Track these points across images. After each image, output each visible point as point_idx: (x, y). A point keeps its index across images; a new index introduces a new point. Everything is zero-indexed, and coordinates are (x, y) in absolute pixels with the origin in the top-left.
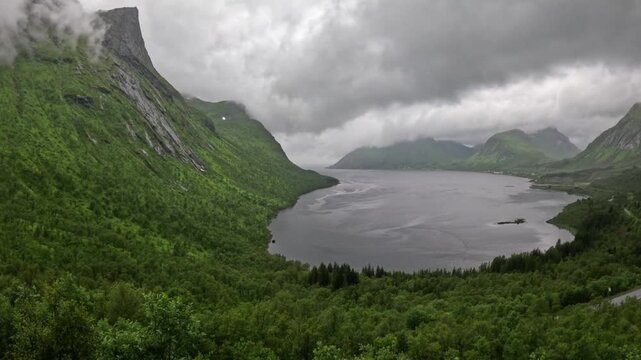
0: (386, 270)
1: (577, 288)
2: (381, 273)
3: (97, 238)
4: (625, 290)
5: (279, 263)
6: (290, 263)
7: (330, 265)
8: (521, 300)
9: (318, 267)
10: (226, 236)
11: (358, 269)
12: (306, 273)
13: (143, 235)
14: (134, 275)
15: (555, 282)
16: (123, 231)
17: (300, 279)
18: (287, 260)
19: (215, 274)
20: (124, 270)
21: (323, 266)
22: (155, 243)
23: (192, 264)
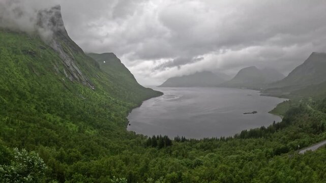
0: (187, 138)
1: (282, 146)
2: (184, 140)
3: (39, 124)
4: (307, 146)
5: (132, 135)
6: (138, 135)
7: (158, 136)
8: (254, 153)
9: (151, 137)
10: (105, 122)
11: (172, 138)
12: (145, 140)
13: (62, 122)
14: (57, 143)
15: (272, 143)
16: (52, 120)
17: (142, 143)
18: (136, 134)
19: (98, 141)
20: (52, 140)
21: (154, 137)
22: (68, 126)
23: (87, 137)
